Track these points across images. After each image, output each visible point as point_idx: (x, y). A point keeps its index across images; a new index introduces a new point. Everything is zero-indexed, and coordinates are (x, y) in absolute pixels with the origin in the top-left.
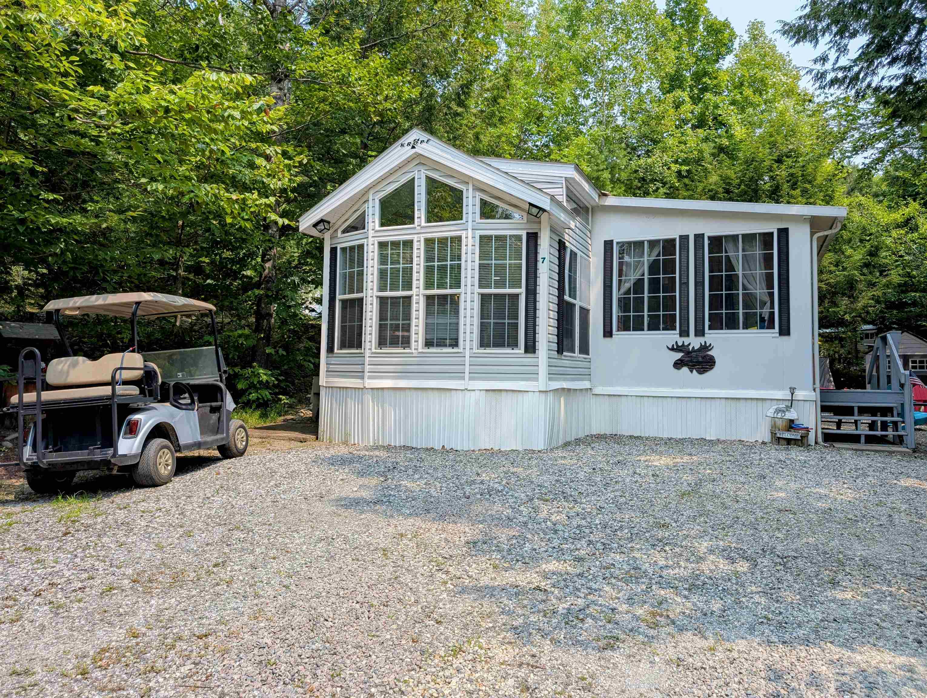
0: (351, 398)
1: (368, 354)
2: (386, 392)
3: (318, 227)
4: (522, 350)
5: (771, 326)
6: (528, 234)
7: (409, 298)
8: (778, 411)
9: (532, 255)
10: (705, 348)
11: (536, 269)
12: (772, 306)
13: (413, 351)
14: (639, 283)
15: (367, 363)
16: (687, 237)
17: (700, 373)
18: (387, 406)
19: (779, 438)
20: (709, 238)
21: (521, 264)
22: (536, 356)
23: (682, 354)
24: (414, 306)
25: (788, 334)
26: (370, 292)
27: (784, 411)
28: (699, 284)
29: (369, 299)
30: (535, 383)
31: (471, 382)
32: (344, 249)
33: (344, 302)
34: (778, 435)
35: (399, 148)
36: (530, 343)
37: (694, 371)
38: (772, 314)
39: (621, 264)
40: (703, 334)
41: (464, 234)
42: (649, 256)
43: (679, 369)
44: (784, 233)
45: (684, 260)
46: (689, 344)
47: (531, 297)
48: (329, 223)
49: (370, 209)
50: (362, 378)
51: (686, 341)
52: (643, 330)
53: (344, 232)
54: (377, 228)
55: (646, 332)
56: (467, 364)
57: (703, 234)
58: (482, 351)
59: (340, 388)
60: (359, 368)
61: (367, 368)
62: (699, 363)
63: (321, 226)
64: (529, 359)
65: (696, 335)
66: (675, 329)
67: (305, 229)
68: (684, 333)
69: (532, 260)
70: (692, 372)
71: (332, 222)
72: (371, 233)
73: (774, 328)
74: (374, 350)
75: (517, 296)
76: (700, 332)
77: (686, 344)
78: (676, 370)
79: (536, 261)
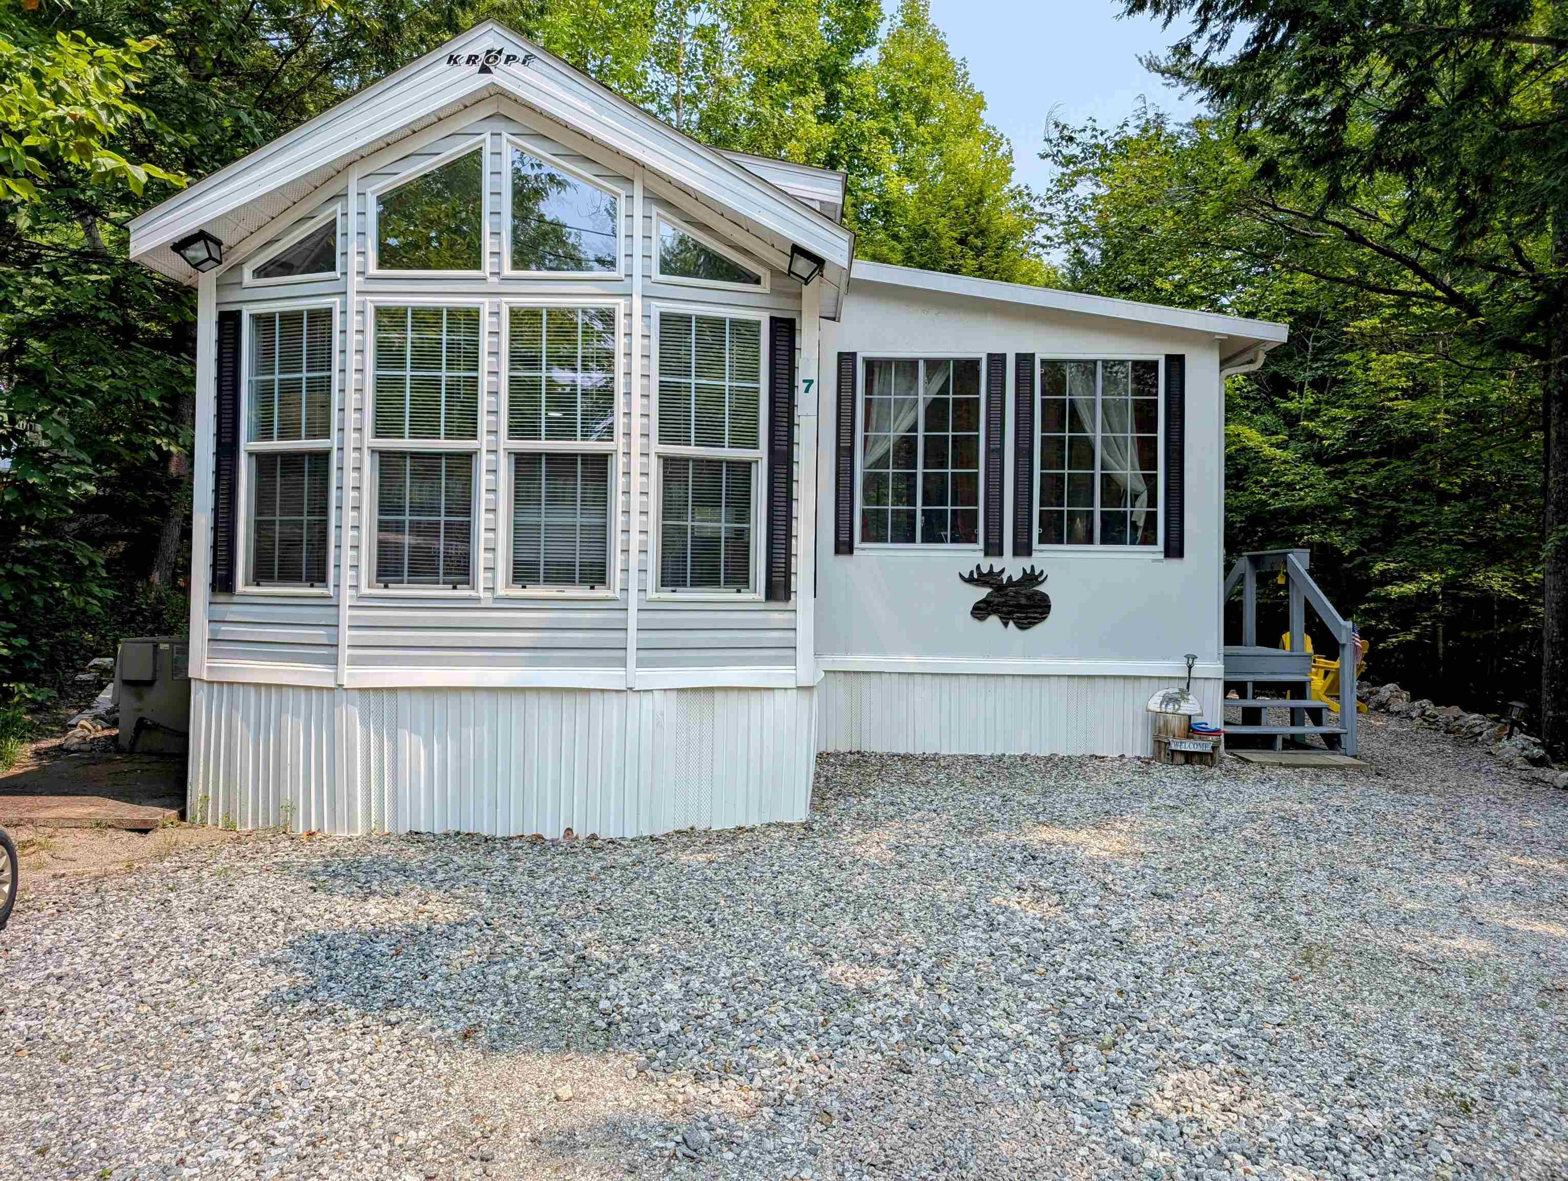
0: (296, 714)
1: (347, 597)
2: (401, 696)
3: (190, 253)
4: (761, 595)
5: (1149, 539)
6: (772, 319)
7: (468, 457)
8: (1168, 699)
9: (783, 372)
10: (1032, 578)
11: (791, 406)
12: (1152, 502)
13: (482, 594)
14: (907, 446)
15: (344, 622)
16: (1002, 357)
17: (1022, 626)
18: (405, 735)
19: (1173, 751)
20: (1044, 362)
21: (757, 391)
22: (790, 606)
23: (989, 590)
24: (482, 480)
25: (1180, 554)
26: (351, 437)
27: (1176, 701)
28: (1023, 452)
29: (351, 457)
30: (787, 670)
31: (643, 672)
32: (263, 322)
33: (264, 461)
34: (1173, 747)
35: (444, 65)
36: (778, 579)
37: (1011, 624)
38: (1151, 518)
39: (868, 403)
40: (1029, 553)
41: (620, 306)
42: (926, 391)
43: (982, 618)
44: (1176, 363)
45: (996, 402)
46: (1003, 571)
47: (781, 471)
48: (219, 243)
49: (353, 219)
50: (333, 661)
51: (997, 564)
52: (914, 541)
53: (262, 272)
54: (373, 270)
55: (918, 545)
56: (632, 625)
57: (1033, 355)
58: (667, 595)
59: (258, 685)
60: (320, 636)
61: (346, 636)
62: (1020, 607)
63: (198, 252)
64: (776, 616)
65: (1016, 553)
66: (975, 541)
67: (146, 254)
68: (993, 548)
69: (783, 385)
70: (1006, 624)
71: (227, 240)
72: (355, 283)
73: (1155, 542)
74: (364, 590)
75: (746, 466)
76: (1023, 549)
77: (996, 570)
78: (976, 622)
79: (792, 387)
